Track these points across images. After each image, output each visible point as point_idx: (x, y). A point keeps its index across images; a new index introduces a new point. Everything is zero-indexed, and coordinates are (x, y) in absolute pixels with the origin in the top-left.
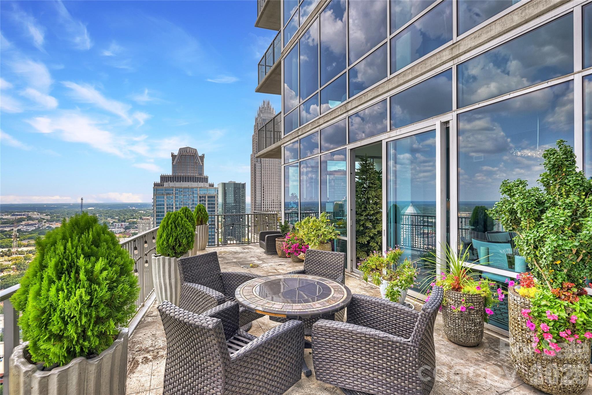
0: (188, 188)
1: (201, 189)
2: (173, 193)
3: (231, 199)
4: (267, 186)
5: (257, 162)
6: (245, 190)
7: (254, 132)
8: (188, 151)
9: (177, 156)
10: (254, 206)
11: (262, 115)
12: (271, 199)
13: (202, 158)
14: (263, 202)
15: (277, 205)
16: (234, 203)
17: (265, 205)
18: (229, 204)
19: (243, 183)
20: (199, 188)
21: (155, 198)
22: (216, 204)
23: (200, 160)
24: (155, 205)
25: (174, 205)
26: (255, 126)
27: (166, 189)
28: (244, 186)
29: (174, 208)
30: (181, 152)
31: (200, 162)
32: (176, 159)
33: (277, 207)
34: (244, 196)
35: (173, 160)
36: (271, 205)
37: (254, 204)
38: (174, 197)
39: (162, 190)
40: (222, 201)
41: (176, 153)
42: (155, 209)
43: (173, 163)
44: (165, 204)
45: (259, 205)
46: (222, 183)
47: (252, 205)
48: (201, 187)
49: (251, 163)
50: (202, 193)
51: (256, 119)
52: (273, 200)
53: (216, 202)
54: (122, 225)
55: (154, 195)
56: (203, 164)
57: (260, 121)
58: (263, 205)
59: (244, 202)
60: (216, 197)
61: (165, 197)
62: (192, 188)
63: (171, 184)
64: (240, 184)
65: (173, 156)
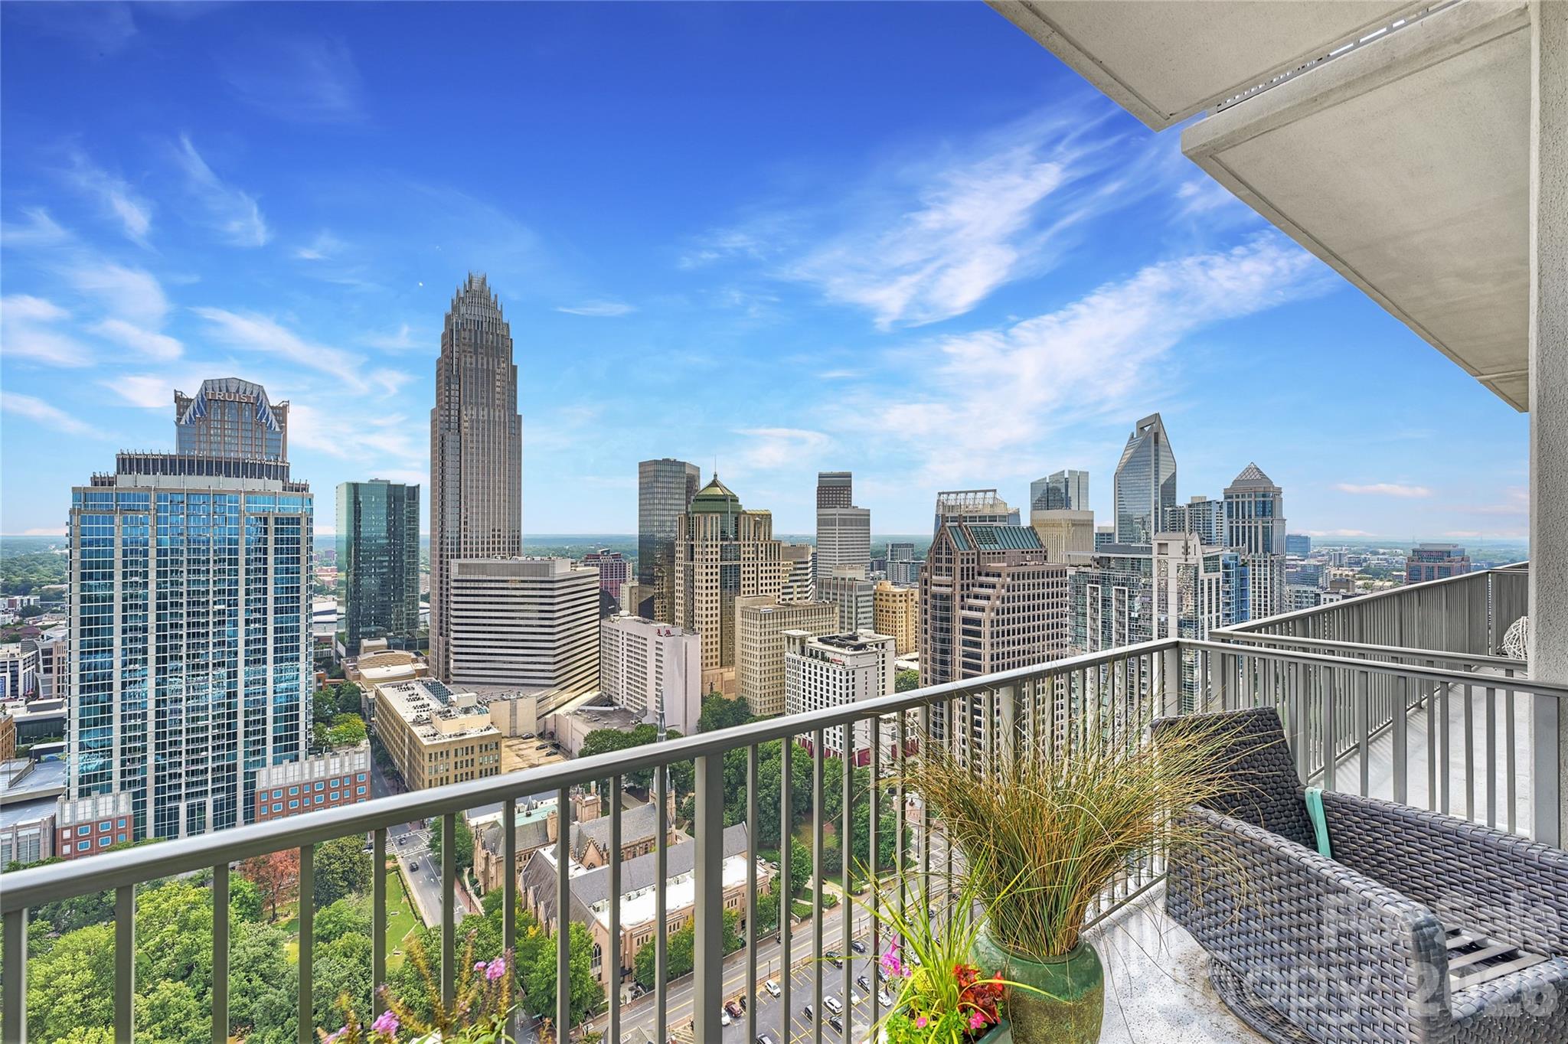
0: (206, 494)
1: (252, 497)
2: (147, 508)
3: (376, 527)
4: (477, 494)
5: (449, 429)
6: (418, 503)
7: (443, 352)
8: (233, 390)
9: (196, 401)
10: (437, 546)
11: (463, 310)
12: (489, 526)
13: (281, 412)
14: (465, 536)
15: (504, 543)
16: (387, 538)
17: (471, 543)
18: (369, 539)
19: (411, 483)
20: (246, 493)
21: (75, 521)
22: (303, 542)
23: (272, 417)
24: (77, 542)
25: (152, 542)
26: (444, 336)
27: (121, 496)
28: (414, 492)
29: (153, 553)
30: (210, 392)
31: (275, 424)
32: (191, 407)
33: (504, 549)
34: (414, 519)
35: (180, 414)
36: (494, 543)
37: (437, 540)
38: (151, 520)
39: (107, 497)
40: (348, 531)
41: (192, 392)
42: (77, 555)
43: (179, 420)
44: (118, 542)
45: (452, 544)
46: (348, 484)
47: (432, 542)
48: (253, 492)
49: (433, 432)
50: (258, 507)
51: (448, 318)
52: (494, 530)
53: (303, 536)
54: (12, 603)
55: (72, 512)
56: (283, 428)
57: (457, 323)
58: (466, 543)
59: (414, 535)
60: (303, 521)
61: (117, 520)
62: (221, 494)
63: (145, 480)
64: (402, 486)
65: (181, 401)
